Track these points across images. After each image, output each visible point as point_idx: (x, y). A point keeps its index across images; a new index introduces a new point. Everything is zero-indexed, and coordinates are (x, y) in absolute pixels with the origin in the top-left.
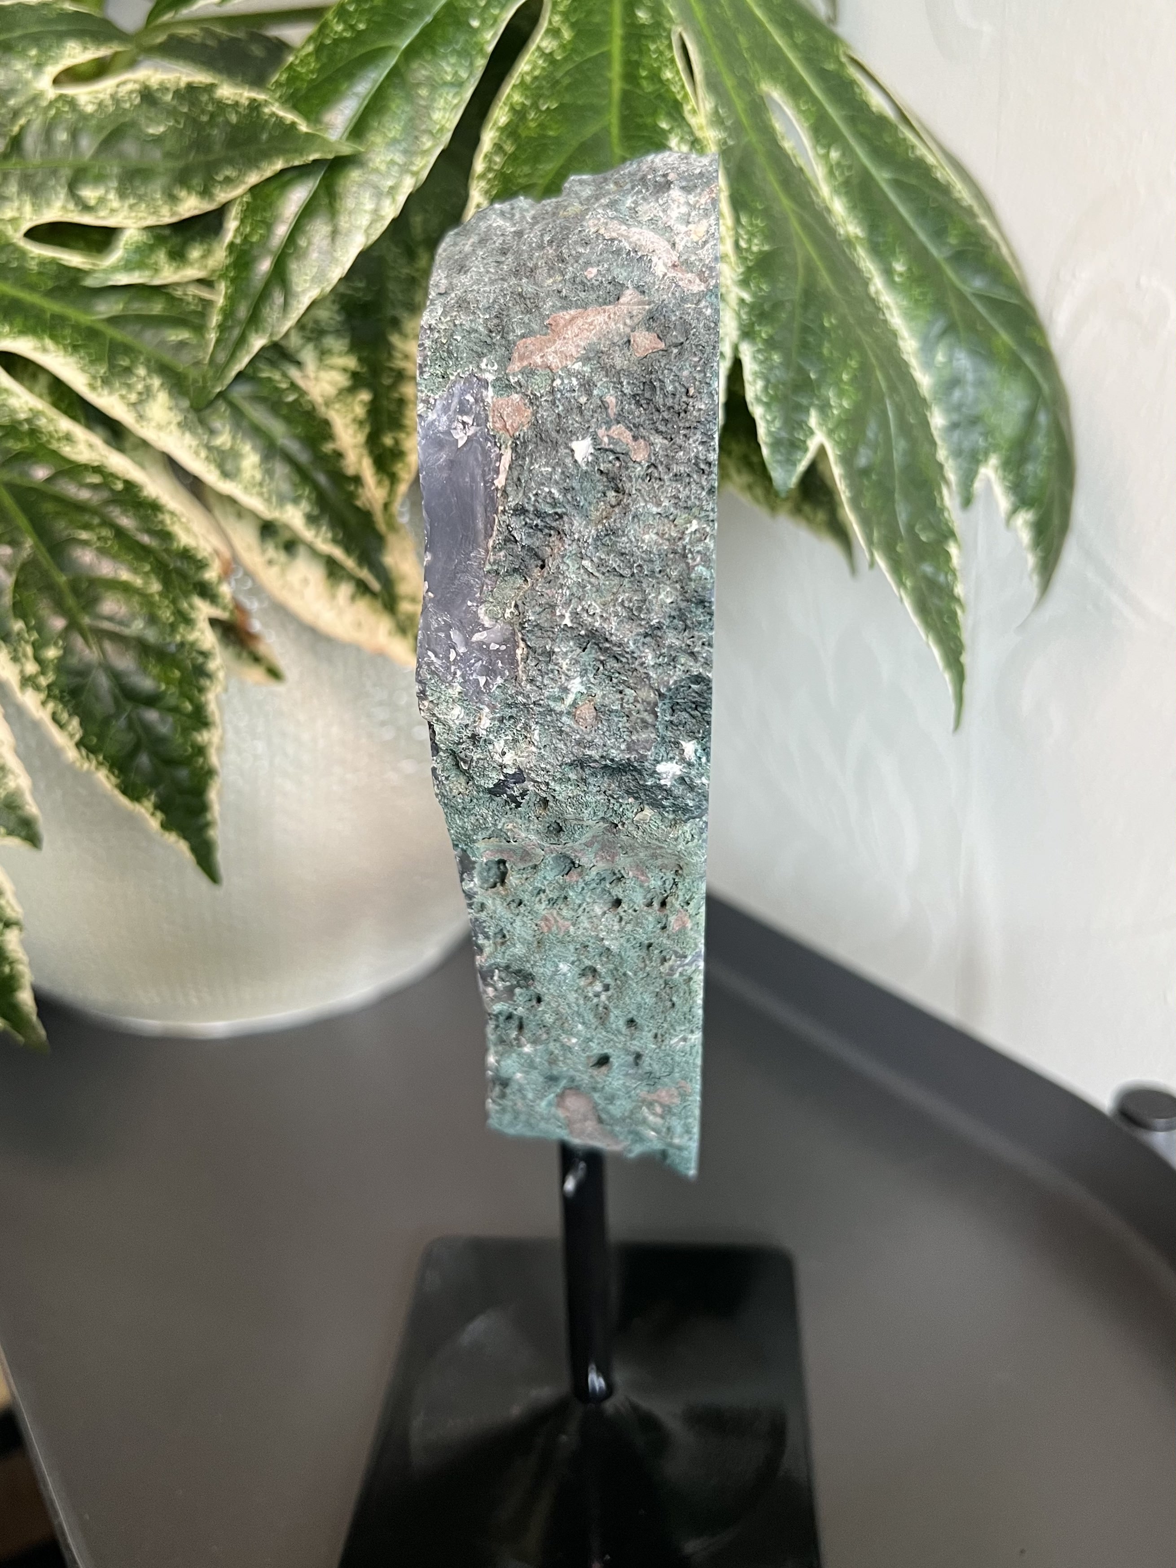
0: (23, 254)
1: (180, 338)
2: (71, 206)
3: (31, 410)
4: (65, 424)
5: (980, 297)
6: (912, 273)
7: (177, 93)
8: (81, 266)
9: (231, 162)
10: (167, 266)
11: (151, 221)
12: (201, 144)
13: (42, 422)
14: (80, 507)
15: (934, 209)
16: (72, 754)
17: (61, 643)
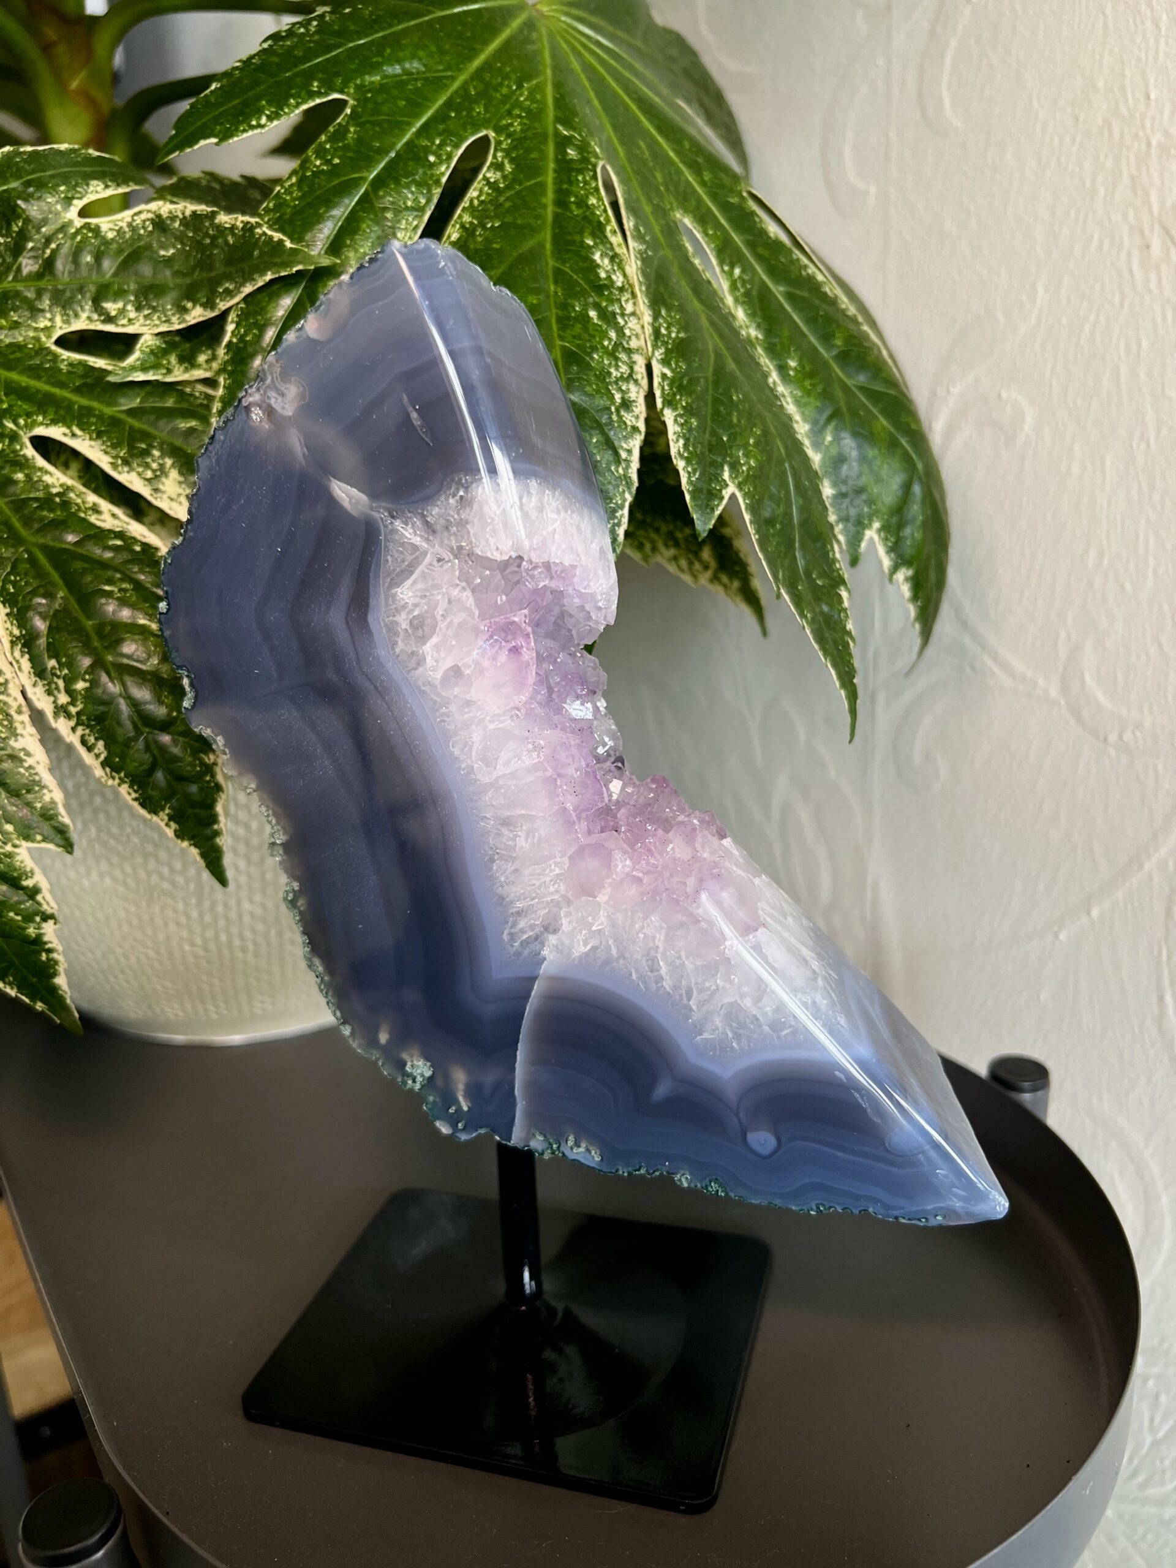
0: (56, 356)
1: (188, 425)
2: (95, 316)
3: (61, 485)
4: (92, 498)
5: (862, 389)
6: (804, 368)
7: (184, 221)
8: (104, 367)
9: (229, 277)
10: (177, 366)
11: (164, 328)
12: (205, 264)
13: (72, 495)
14: (104, 565)
15: (822, 316)
16: (99, 772)
17: (87, 677)
